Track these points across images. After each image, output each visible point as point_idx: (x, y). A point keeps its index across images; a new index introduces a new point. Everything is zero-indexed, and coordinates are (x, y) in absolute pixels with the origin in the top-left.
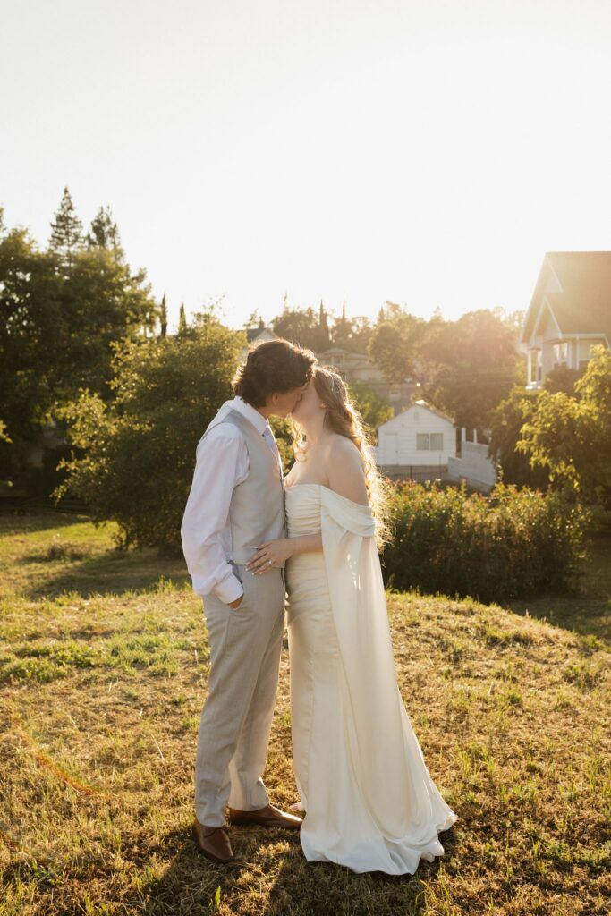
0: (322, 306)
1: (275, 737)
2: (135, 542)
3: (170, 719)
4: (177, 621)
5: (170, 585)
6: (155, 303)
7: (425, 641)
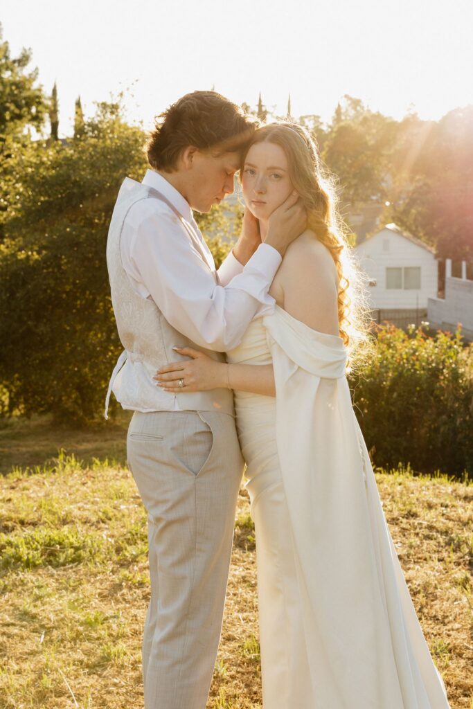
0: (260, 101)
1: (233, 673)
2: (22, 406)
3: (83, 647)
4: (84, 510)
5: (73, 461)
6: (43, 93)
7: (428, 537)
